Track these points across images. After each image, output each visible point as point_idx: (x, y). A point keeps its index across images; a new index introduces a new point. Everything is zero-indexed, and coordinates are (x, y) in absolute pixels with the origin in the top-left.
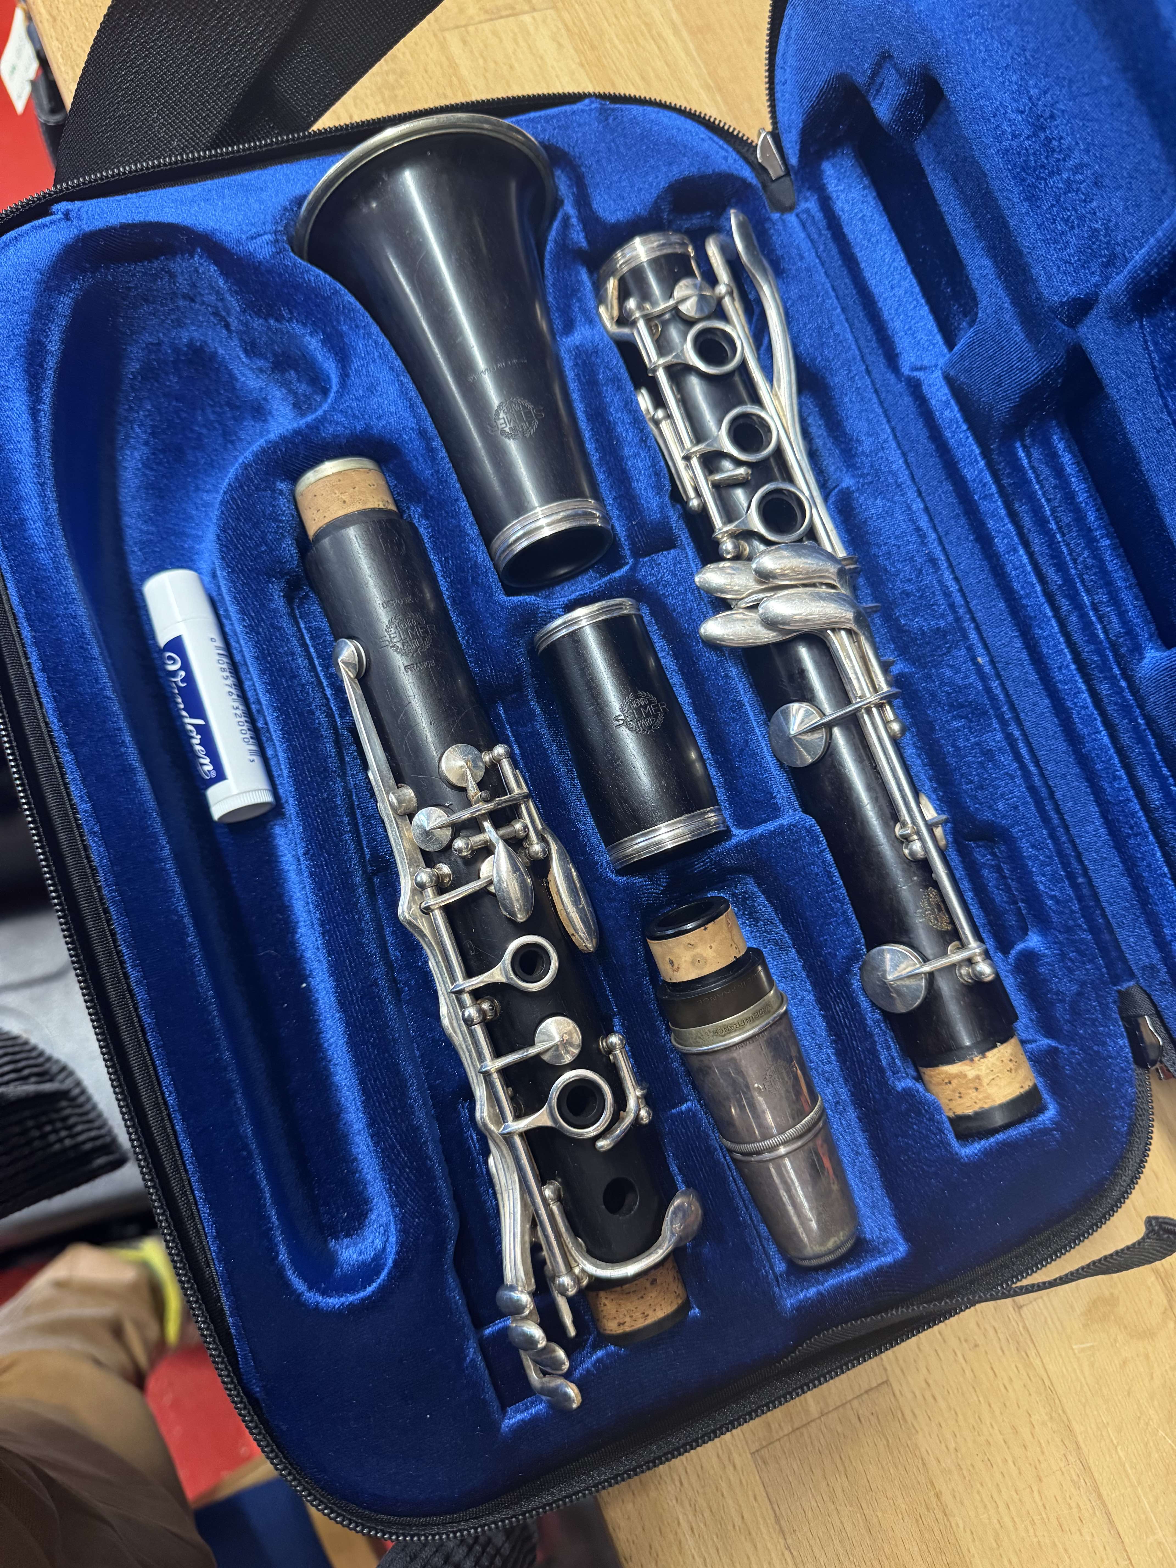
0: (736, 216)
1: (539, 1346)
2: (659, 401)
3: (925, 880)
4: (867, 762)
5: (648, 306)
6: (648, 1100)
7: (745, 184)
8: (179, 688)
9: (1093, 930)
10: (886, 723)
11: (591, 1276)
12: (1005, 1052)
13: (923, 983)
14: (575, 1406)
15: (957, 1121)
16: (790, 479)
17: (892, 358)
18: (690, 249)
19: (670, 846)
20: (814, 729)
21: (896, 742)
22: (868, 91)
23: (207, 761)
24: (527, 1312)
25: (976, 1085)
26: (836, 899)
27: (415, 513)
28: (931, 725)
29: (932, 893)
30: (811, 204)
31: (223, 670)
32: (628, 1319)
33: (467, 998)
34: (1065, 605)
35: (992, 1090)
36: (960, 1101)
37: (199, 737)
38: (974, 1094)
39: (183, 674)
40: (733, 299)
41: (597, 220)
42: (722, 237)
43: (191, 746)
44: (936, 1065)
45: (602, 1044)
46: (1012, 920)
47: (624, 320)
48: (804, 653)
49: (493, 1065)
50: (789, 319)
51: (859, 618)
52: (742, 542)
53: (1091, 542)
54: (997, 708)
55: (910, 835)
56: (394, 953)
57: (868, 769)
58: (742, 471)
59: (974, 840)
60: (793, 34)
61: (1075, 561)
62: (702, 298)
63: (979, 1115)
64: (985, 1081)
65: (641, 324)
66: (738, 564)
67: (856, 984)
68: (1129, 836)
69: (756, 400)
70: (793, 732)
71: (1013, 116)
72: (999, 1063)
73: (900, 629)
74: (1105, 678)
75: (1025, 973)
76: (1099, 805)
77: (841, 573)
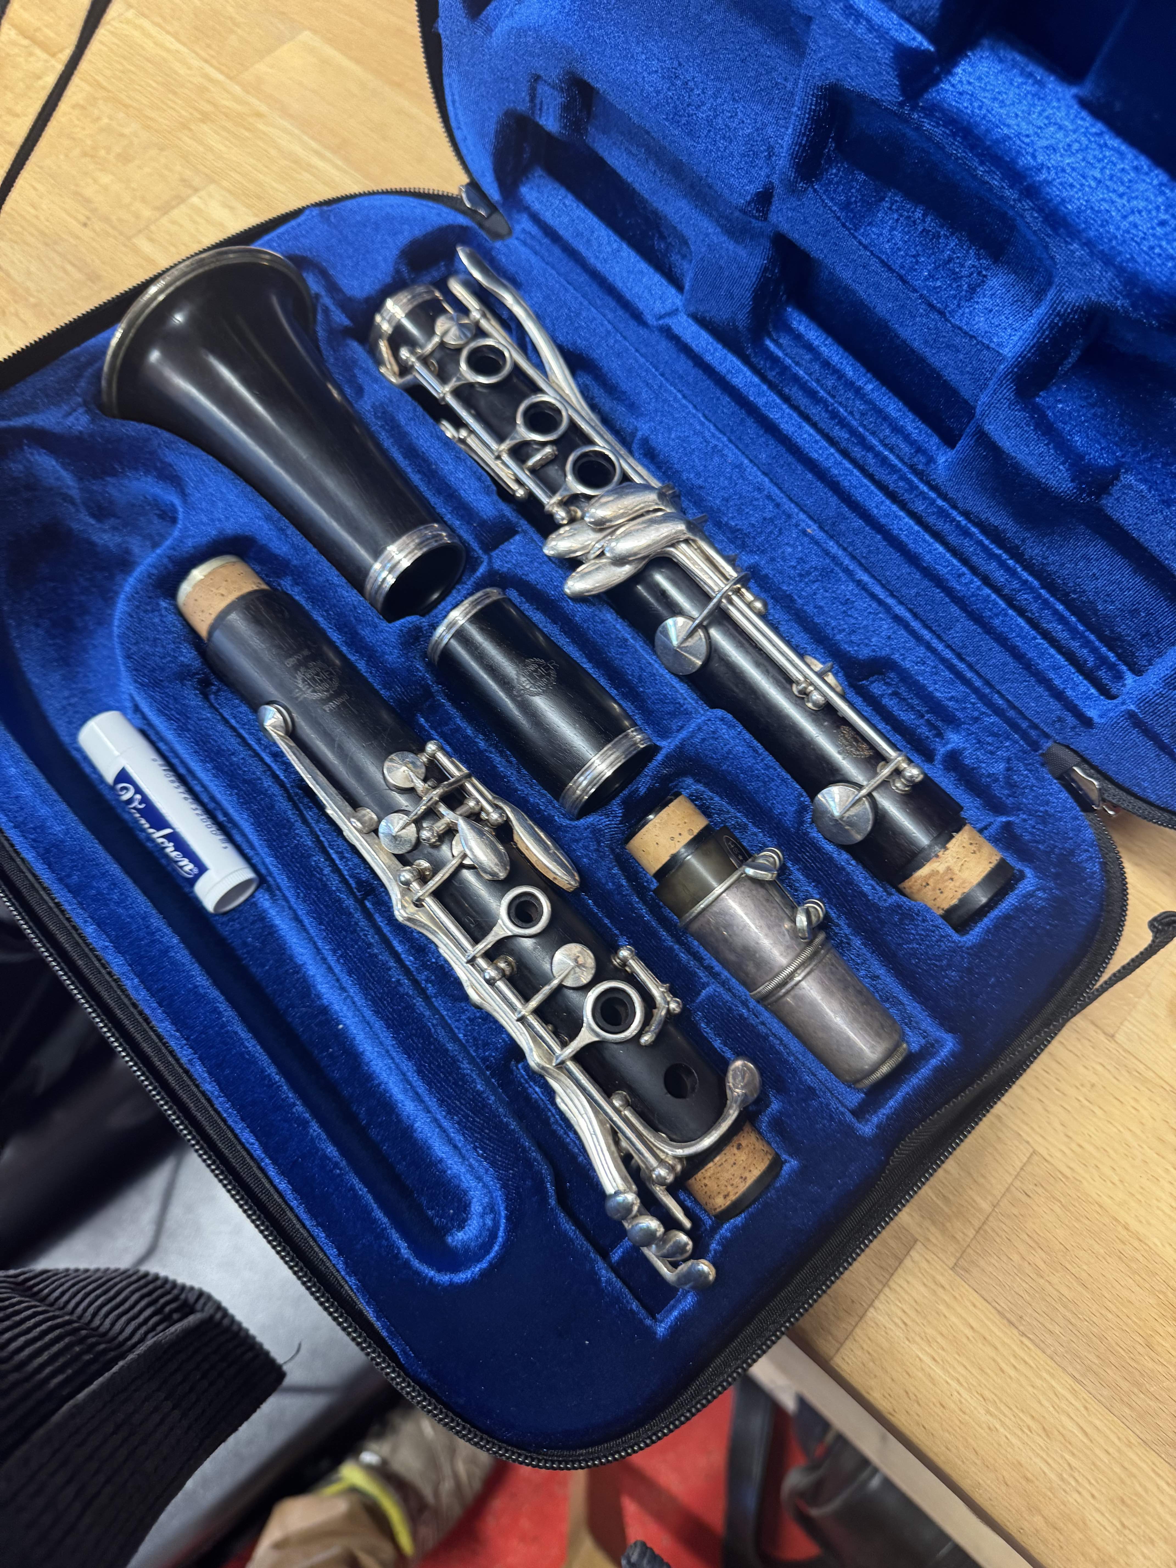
0: (463, 251)
1: (658, 1234)
2: (458, 423)
3: (834, 722)
4: (747, 645)
5: (419, 351)
6: (673, 992)
7: (464, 229)
8: (139, 810)
9: (998, 711)
10: (749, 605)
11: (680, 1159)
12: (962, 840)
13: (867, 804)
14: (711, 1278)
15: (949, 915)
16: (591, 442)
17: (637, 316)
18: (437, 294)
19: (609, 773)
20: (691, 634)
21: (763, 616)
22: (533, 113)
23: (185, 862)
24: (636, 1208)
25: (950, 876)
26: (767, 767)
27: (286, 584)
28: (790, 598)
29: (845, 729)
30: (524, 224)
31: (172, 782)
32: (730, 1188)
33: (481, 962)
34: (857, 452)
35: (965, 874)
36: (943, 896)
37: (171, 844)
38: (951, 884)
39: (138, 797)
40: (488, 320)
41: (350, 299)
42: (462, 276)
43: (167, 856)
44: (911, 875)
45: (616, 962)
46: (924, 731)
47: (404, 369)
48: (660, 579)
49: (526, 1009)
50: (540, 318)
51: (691, 526)
52: (572, 508)
53: (858, 392)
54: (840, 564)
55: (805, 688)
56: (409, 960)
57: (751, 649)
58: (548, 450)
59: (866, 678)
60: (457, 98)
61: (851, 413)
62: (461, 326)
63: (964, 900)
64: (956, 869)
65: (418, 366)
66: (576, 525)
67: (814, 834)
68: (990, 617)
69: (538, 390)
70: (675, 643)
71: (650, 78)
72: (961, 850)
73: (734, 531)
74: (916, 496)
75: (955, 769)
76: (956, 603)
77: (661, 496)
